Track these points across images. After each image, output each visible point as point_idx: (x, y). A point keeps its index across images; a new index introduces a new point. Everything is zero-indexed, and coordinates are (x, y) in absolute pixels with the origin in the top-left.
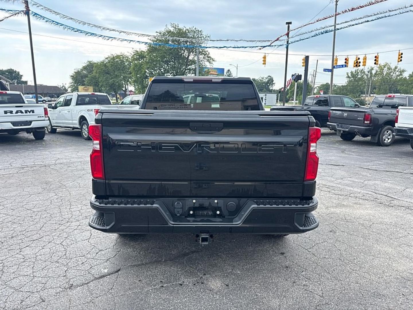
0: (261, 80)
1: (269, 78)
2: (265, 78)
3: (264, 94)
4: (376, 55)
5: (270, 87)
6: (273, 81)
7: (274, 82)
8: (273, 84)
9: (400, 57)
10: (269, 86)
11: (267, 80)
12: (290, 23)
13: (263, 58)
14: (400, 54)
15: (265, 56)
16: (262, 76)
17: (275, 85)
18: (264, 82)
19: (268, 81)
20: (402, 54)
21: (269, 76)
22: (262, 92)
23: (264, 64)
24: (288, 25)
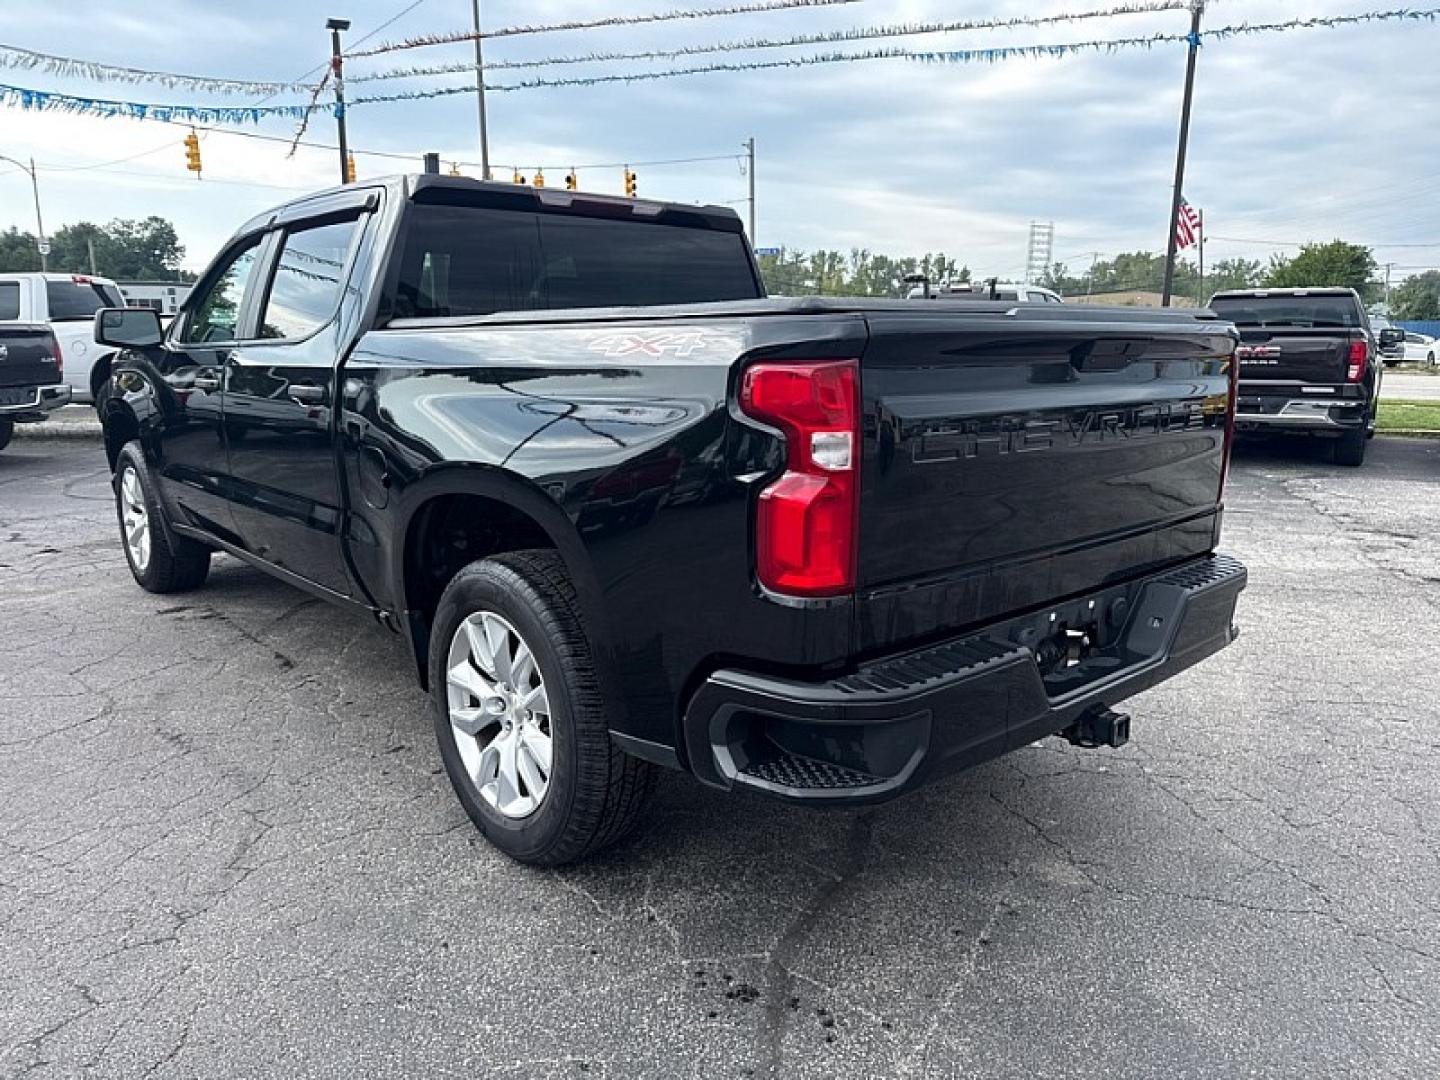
0: (121, 233)
1: (156, 225)
2: (136, 227)
3: (165, 289)
4: (568, 173)
5: (165, 261)
6: (173, 239)
7: (178, 244)
8: (177, 250)
9: (630, 185)
10: (161, 257)
11: (147, 234)
12: (345, 25)
13: (187, 144)
14: (630, 176)
15: (195, 137)
16: (127, 218)
17: (186, 253)
18: (139, 242)
19: (153, 237)
20: (634, 177)
21: (156, 219)
22: (135, 278)
23: (196, 167)
24: (333, 31)
